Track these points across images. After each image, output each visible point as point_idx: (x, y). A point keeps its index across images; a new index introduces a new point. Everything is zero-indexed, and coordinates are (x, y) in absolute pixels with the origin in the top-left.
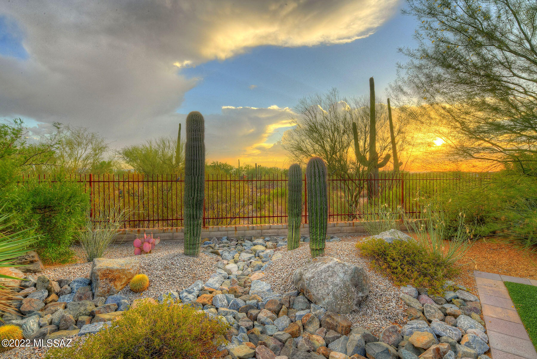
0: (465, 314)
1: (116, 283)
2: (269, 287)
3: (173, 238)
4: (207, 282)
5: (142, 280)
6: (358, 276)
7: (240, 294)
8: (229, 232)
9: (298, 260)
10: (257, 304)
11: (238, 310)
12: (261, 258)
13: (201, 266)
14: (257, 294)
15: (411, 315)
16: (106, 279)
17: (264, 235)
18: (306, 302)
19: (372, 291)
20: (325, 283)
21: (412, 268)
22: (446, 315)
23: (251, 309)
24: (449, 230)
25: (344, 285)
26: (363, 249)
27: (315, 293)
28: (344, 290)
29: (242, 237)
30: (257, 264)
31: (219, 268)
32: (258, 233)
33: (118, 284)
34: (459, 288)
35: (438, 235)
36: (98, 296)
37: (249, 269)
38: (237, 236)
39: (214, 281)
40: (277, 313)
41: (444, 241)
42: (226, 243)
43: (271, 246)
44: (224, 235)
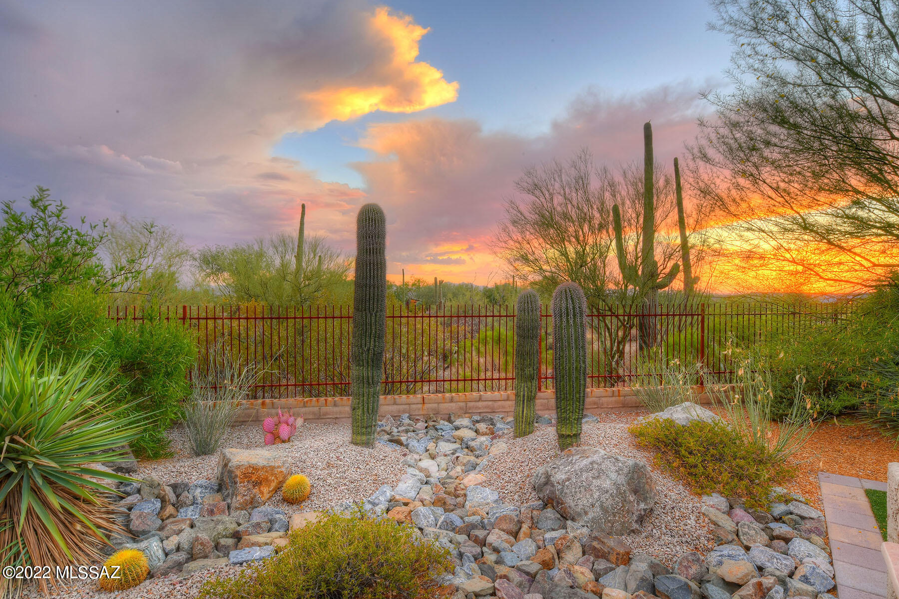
0: (801, 536)
1: (262, 489)
2: (495, 496)
3: (320, 416)
4: (397, 489)
5: (300, 484)
6: (639, 478)
7: (452, 507)
8: (411, 406)
9: (538, 452)
10: (482, 522)
11: (453, 530)
12: (472, 451)
13: (382, 463)
14: (479, 506)
15: (720, 539)
16: (248, 482)
17: (470, 411)
18: (559, 519)
19: (659, 502)
20: (588, 489)
21: (720, 467)
22: (773, 538)
23: (473, 529)
24: (781, 403)
25: (617, 490)
26: (641, 434)
27: (572, 504)
28: (617, 499)
29: (434, 414)
30: (469, 461)
31: (409, 466)
32: (461, 408)
33: (265, 490)
34: (794, 499)
35: (761, 413)
36: (237, 509)
37: (459, 469)
38: (426, 413)
39: (407, 487)
40: (515, 535)
41: (771, 423)
42: (409, 425)
43: (485, 430)
44: (404, 412)
